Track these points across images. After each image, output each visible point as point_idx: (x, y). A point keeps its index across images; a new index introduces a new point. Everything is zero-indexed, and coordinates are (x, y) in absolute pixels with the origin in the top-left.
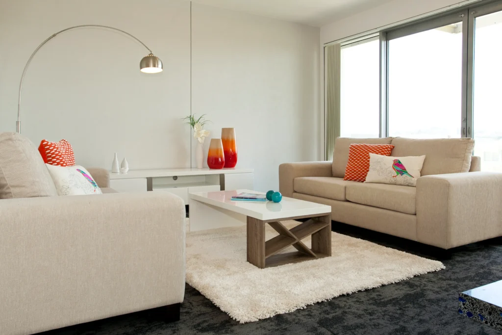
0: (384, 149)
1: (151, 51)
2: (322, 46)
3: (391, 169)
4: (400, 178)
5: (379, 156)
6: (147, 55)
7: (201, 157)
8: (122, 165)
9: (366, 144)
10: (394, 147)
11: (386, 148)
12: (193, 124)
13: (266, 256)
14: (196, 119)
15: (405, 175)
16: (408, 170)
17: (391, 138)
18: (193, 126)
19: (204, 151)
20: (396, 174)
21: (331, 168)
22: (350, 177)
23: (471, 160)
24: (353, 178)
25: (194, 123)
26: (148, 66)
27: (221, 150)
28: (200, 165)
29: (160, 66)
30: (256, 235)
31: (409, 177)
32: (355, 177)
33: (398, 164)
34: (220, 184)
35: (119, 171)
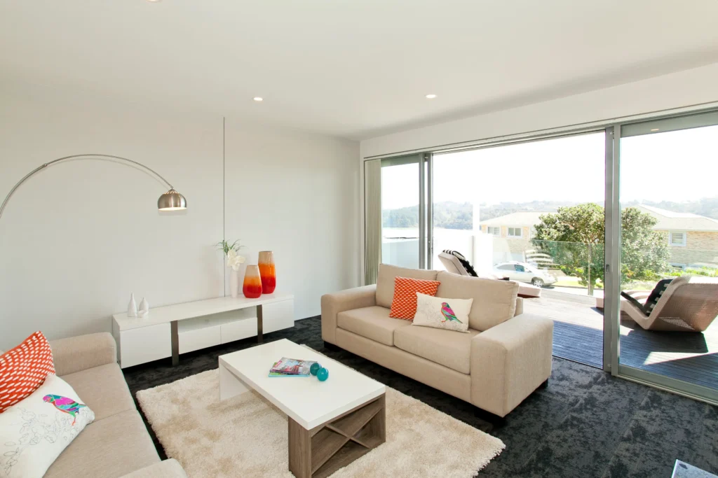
0: (430, 286)
1: (172, 187)
2: (362, 160)
3: (440, 313)
4: (450, 324)
5: (428, 296)
6: (166, 192)
7: (236, 286)
8: (141, 307)
9: (412, 279)
10: (440, 283)
11: (433, 286)
12: (226, 250)
13: (312, 470)
14: (230, 244)
15: (454, 321)
16: (456, 315)
17: (436, 271)
18: (227, 252)
19: (239, 279)
20: (445, 319)
21: (375, 295)
22: (397, 314)
23: (515, 305)
24: (399, 316)
25: (228, 250)
26: (167, 205)
27: (258, 278)
28: (234, 293)
29: (183, 203)
30: (300, 445)
31: (458, 323)
32: (402, 315)
33: (446, 308)
34: (258, 317)
35: (136, 315)
